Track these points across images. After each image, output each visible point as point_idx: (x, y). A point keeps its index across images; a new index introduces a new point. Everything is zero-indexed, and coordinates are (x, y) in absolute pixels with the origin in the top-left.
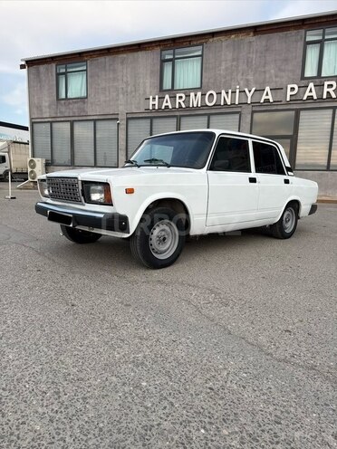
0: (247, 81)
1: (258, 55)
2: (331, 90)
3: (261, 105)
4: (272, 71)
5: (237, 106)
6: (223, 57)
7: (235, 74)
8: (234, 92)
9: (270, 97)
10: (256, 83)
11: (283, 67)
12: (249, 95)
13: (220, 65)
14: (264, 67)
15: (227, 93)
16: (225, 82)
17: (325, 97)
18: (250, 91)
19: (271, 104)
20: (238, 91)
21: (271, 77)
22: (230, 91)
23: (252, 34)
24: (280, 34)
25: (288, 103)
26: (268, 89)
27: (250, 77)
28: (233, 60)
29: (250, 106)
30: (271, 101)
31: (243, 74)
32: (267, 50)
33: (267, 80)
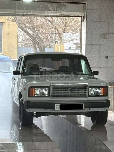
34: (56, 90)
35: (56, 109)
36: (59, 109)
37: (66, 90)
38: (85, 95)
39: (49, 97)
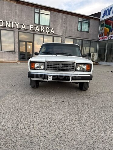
0: (16, 20)
1: (19, 11)
2: (43, 29)
3: (22, 30)
4: (25, 19)
5: (12, 28)
6: (5, 7)
7: (10, 16)
8: (11, 23)
9: (24, 27)
10: (19, 21)
11: (28, 18)
12: (17, 25)
13: (4, 10)
14: (22, 16)
15: (8, 22)
16: (7, 18)
17: (41, 31)
18: (17, 24)
19: (25, 30)
20: (12, 23)
21: (24, 20)
22: (9, 22)
23: (16, 2)
24: (26, 6)
25: (30, 31)
26: (24, 24)
27: (17, 19)
28: (9, 10)
29: (18, 29)
30: (25, 29)
31: (14, 17)
32: (22, 10)
33: (23, 21)
34: (50, 65)
35: (49, 79)
36: (51, 80)
37: (58, 65)
38: (73, 70)
39: (45, 70)
